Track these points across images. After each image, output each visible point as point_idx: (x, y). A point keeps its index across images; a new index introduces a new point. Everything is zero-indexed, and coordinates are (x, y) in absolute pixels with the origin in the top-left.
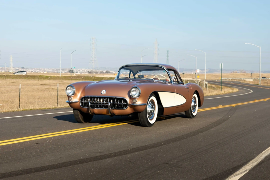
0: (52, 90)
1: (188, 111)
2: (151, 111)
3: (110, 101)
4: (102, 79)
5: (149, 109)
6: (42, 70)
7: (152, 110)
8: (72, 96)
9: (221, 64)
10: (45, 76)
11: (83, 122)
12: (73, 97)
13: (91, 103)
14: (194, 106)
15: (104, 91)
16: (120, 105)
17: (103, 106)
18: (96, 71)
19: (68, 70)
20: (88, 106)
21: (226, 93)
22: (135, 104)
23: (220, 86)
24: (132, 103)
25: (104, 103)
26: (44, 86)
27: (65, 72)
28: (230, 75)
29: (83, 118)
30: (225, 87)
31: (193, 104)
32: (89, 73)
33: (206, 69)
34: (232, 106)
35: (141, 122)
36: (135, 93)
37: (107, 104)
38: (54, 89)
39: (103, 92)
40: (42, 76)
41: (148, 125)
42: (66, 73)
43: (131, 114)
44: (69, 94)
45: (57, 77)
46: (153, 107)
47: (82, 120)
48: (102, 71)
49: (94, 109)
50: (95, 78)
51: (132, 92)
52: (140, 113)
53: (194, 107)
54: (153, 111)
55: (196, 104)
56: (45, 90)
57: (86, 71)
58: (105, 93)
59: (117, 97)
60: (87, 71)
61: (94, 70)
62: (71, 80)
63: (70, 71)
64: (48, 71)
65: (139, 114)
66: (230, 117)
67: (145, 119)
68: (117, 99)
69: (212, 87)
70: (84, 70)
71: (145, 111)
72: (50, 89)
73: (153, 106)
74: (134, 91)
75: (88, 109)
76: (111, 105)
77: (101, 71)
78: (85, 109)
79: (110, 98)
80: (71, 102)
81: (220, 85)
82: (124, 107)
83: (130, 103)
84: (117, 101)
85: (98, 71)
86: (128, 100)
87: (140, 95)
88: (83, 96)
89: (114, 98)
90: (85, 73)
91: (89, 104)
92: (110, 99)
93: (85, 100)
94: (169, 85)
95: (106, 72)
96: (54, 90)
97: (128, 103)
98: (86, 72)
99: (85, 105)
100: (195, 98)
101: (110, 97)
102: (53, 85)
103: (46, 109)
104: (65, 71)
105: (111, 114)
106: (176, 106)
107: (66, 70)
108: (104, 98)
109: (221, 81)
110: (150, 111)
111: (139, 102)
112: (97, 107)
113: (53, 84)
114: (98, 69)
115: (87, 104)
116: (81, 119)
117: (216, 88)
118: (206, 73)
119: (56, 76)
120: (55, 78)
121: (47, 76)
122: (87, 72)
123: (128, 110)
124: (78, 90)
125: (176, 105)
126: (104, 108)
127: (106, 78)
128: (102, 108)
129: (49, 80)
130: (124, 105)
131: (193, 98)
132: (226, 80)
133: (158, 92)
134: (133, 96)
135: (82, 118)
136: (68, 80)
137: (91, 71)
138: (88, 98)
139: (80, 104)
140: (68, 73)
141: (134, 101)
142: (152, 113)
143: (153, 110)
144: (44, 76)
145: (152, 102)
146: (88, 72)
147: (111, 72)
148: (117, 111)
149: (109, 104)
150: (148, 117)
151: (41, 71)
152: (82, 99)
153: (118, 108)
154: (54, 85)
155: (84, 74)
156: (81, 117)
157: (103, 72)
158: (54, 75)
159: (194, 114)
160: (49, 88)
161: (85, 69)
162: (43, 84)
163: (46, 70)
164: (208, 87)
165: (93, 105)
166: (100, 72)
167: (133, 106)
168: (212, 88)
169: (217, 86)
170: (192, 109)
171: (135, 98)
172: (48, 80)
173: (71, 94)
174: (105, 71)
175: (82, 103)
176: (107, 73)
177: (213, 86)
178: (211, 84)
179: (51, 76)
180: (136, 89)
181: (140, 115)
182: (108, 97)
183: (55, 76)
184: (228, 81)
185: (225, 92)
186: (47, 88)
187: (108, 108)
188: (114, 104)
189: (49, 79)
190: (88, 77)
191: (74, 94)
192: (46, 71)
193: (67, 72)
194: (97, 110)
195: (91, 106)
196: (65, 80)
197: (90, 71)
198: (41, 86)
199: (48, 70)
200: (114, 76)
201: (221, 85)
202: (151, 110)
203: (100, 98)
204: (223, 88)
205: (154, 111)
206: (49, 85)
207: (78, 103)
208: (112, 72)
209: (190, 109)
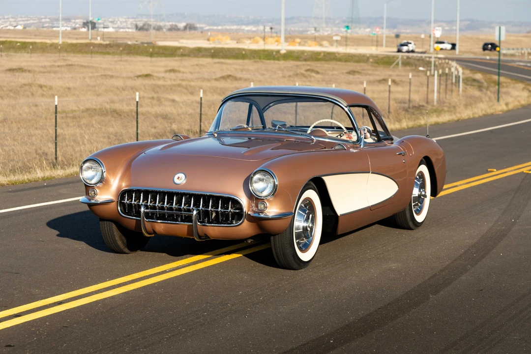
0: (40, 91)
1: (404, 212)
2: (303, 227)
3: (197, 204)
4: (175, 51)
5: (299, 223)
6: (11, 20)
7: (307, 225)
8: (98, 185)
9: (500, 28)
10: (19, 42)
11: (126, 250)
12: (98, 188)
13: (147, 207)
14: (419, 196)
15: (182, 175)
16: (223, 213)
17: (178, 216)
18: (159, 24)
19: (79, 22)
20: (138, 214)
21: (511, 107)
22: (262, 215)
23: (496, 77)
24: (255, 212)
25: (180, 210)
26: (17, 74)
27: (73, 25)
28: (524, 39)
29: (125, 241)
30: (509, 80)
31: (416, 192)
32: (139, 29)
33: (461, 21)
34: (525, 170)
35: (278, 259)
36: (262, 186)
37: (189, 210)
38: (45, 86)
39: (179, 178)
40: (11, 42)
41: (295, 266)
42: (75, 29)
43: (251, 238)
44: (88, 181)
45: (52, 45)
46: (309, 218)
47: (122, 246)
48: (174, 23)
49: (155, 223)
50: (156, 50)
51: (256, 182)
52: (274, 235)
53: (420, 199)
54: (309, 229)
55: (423, 193)
56: (18, 89)
57: (131, 24)
58: (185, 182)
59: (215, 194)
60: (134, 23)
61: (152, 22)
62: (90, 55)
63: (85, 24)
64: (26, 22)
65: (272, 238)
66: (514, 224)
67: (288, 252)
68: (216, 199)
69: (474, 80)
70: (124, 22)
71: (288, 230)
72: (34, 88)
73: (311, 216)
74: (260, 180)
75: (138, 222)
76: (199, 213)
77: (171, 23)
78: (130, 221)
79: (198, 195)
80: (93, 201)
81: (494, 73)
82: (233, 219)
83: (249, 211)
84: (215, 205)
85: (162, 24)
86: (244, 201)
87: (276, 190)
88: (124, 186)
89: (207, 195)
90: (127, 30)
91: (142, 209)
92: (197, 197)
93: (130, 198)
94: (355, 151)
95: (185, 28)
96: (45, 89)
97: (245, 209)
98: (129, 26)
99: (132, 210)
100: (422, 175)
101: (197, 193)
102: (41, 72)
103: (26, 183)
104: (74, 22)
105: (200, 237)
106: (372, 206)
107: (77, 21)
108: (180, 195)
109: (499, 60)
110: (301, 227)
111: (272, 210)
112: (162, 217)
113: (42, 67)
114: (163, 20)
115: (137, 208)
116: (119, 243)
117: (485, 84)
118: (461, 30)
119: (48, 41)
120: (47, 47)
121: (24, 43)
122: (134, 27)
123: (245, 228)
124: (112, 170)
125: (370, 205)
126: (182, 221)
127: (184, 48)
128: (177, 220)
129: (29, 55)
130: (234, 214)
131: (418, 175)
132: (513, 59)
133: (323, 178)
134: (258, 194)
135: (123, 243)
136: (82, 53)
137: (144, 25)
138: (138, 192)
139: (119, 208)
140: (82, 28)
141: (261, 206)
142: (306, 233)
143: (310, 225)
144: (17, 42)
145: (309, 204)
146: (137, 27)
147: (198, 25)
148: (214, 230)
149: (195, 213)
150: (298, 244)
151: (7, 22)
152: (122, 194)
153: (217, 221)
154: (44, 73)
155: (126, 32)
156: (121, 239)
157: (176, 26)
158: (43, 41)
159: (420, 218)
160: (30, 85)
161: (128, 18)
162: (14, 67)
163: (20, 19)
164: (463, 80)
165: (153, 214)
166: (169, 27)
167: (258, 221)
168: (475, 84)
169: (488, 76)
170: (413, 204)
171: (263, 199)
172: (28, 53)
173: (93, 181)
174: (182, 25)
175: (122, 205)
176: (188, 32)
177: (479, 76)
178: (473, 70)
179: (35, 43)
180: (265, 176)
181: (275, 242)
182: (191, 192)
183: (46, 43)
184: (520, 61)
185: (507, 104)
186: (25, 85)
187: (191, 222)
188: (208, 211)
189: (30, 51)
190: (135, 45)
191: (102, 180)
192: (21, 23)
193: (77, 26)
194: (162, 224)
195: (147, 215)
196: (72, 55)
197: (140, 24)
198: (9, 75)
199: (28, 20)
200: (208, 42)
201: (499, 74)
202: (305, 224)
203: (171, 195)
204: (504, 84)
205: (312, 229)
206: (29, 71)
207: (113, 205)
208: (202, 28)
209: (408, 207)
